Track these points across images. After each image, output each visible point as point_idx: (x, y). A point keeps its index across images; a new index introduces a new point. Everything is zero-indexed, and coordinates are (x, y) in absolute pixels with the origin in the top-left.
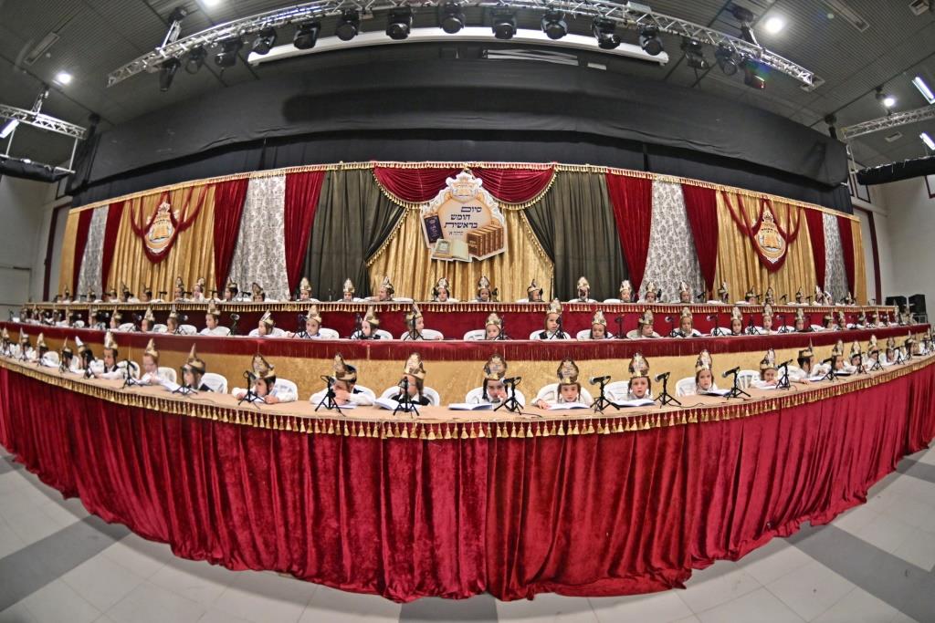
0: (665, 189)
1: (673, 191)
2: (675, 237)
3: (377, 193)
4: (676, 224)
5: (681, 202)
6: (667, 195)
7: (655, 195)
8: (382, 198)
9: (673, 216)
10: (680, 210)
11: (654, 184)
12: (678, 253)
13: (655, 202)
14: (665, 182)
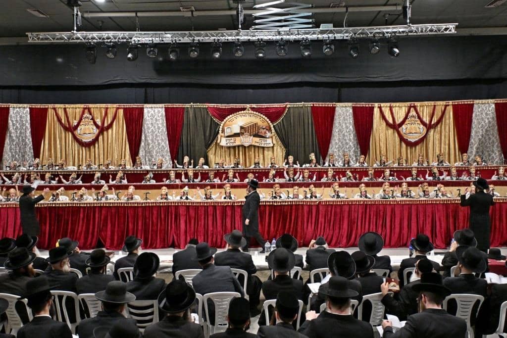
0: (342, 110)
1: (347, 111)
2: (346, 134)
3: (210, 119)
4: (347, 127)
5: (351, 116)
6: (344, 114)
7: (337, 114)
8: (212, 122)
9: (346, 124)
10: (351, 120)
11: (337, 109)
12: (347, 141)
13: (336, 117)
14: (343, 107)
